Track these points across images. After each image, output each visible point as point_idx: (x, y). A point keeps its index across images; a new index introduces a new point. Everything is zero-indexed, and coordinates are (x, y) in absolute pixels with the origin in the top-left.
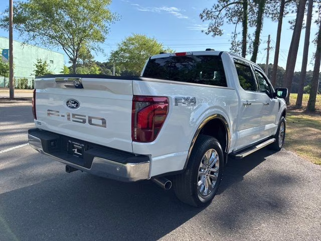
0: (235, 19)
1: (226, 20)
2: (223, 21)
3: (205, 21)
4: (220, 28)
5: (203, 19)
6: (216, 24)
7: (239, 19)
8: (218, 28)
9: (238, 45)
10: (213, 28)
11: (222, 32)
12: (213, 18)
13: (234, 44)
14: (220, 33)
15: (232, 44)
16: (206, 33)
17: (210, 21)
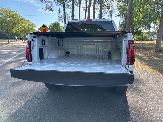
0: (59, 4)
1: (54, 3)
2: (53, 4)
3: (44, 3)
4: (52, 7)
5: (43, 2)
6: (50, 5)
7: (61, 4)
8: (51, 7)
9: (62, 17)
10: (48, 7)
11: (53, 10)
12: (48, 2)
13: (60, 17)
14: (52, 10)
15: (58, 16)
16: (45, 10)
17: (46, 3)
